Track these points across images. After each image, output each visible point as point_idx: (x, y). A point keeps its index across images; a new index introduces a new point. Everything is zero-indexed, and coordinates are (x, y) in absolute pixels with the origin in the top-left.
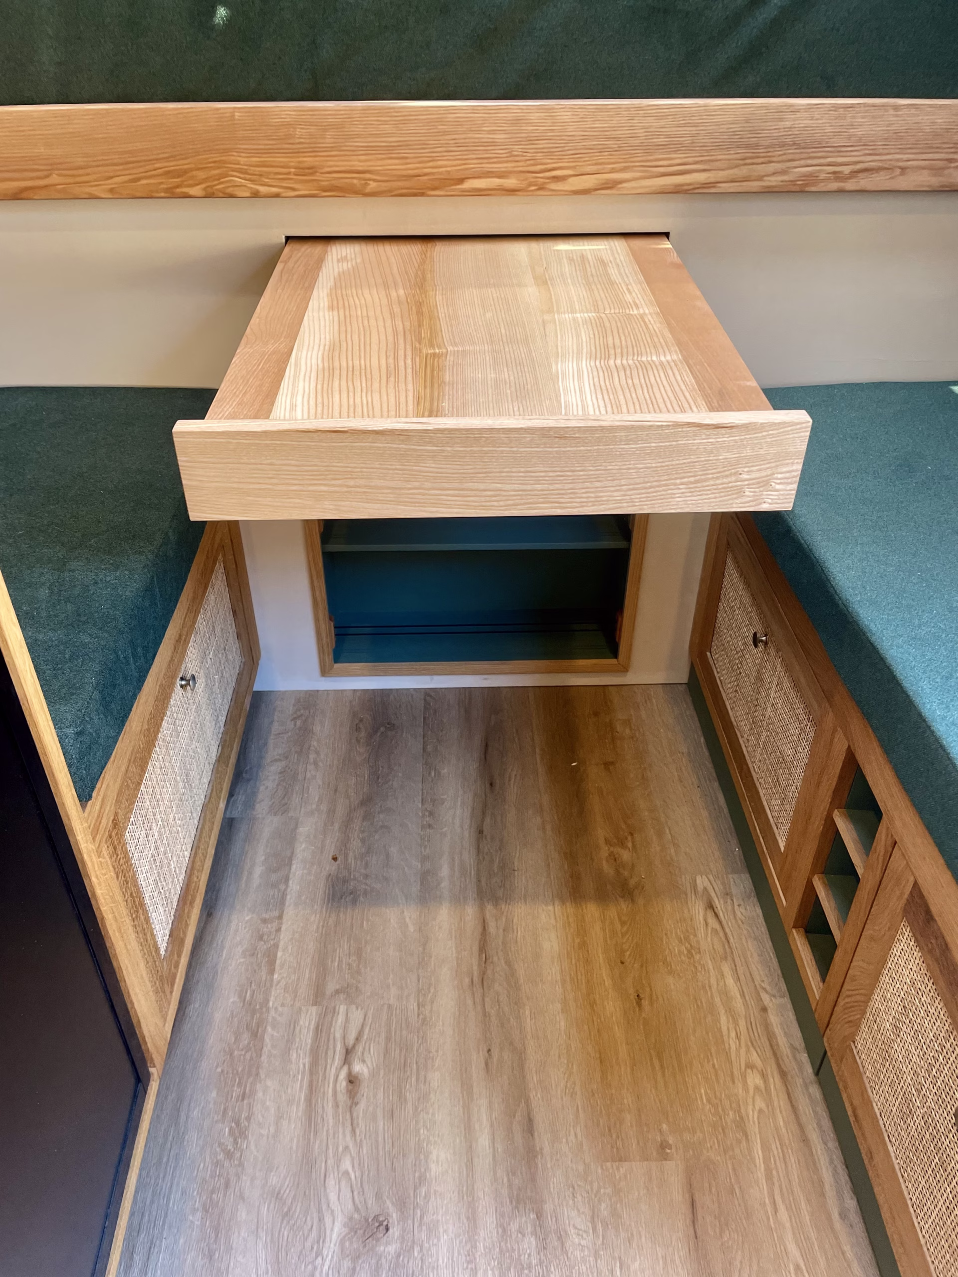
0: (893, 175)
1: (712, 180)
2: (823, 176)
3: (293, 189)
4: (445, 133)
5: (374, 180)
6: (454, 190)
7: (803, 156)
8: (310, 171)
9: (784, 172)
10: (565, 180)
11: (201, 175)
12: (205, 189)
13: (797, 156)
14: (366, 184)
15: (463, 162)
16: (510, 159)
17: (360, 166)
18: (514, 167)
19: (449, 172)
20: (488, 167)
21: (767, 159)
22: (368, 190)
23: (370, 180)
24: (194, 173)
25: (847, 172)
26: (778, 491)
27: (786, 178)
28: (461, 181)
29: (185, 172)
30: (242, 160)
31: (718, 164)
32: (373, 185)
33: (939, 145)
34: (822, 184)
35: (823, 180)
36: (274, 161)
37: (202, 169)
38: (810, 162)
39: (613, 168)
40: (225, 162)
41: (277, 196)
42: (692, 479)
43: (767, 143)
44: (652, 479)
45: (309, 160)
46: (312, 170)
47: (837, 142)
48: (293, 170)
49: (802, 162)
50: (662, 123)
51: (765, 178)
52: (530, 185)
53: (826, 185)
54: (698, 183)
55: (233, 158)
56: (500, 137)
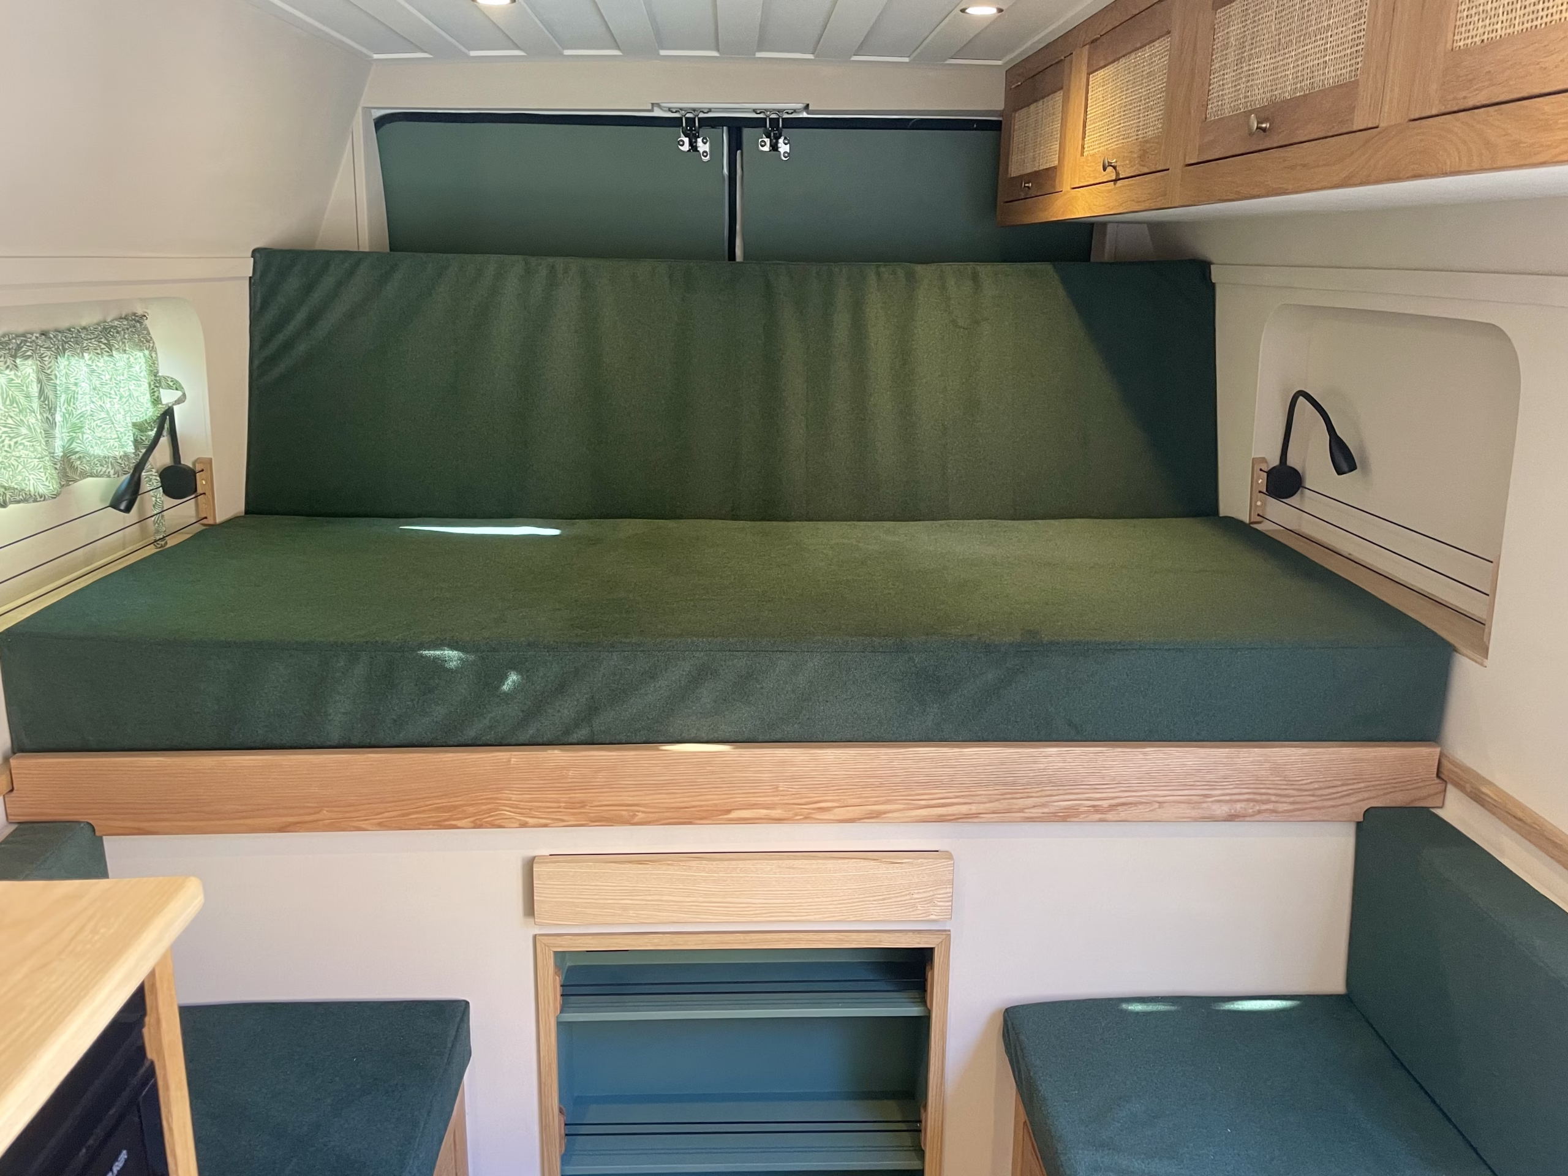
0: (1151, 809)
1: (974, 811)
2: (1083, 809)
3: (563, 821)
4: (713, 773)
5: (643, 812)
6: (721, 819)
7: (1061, 792)
8: (581, 805)
9: (1043, 805)
10: (829, 810)
11: (471, 809)
12: (473, 822)
13: (1055, 793)
14: (635, 815)
15: (730, 796)
16: (775, 793)
17: (630, 800)
18: (780, 800)
19: (716, 805)
20: (753, 800)
21: (1026, 794)
22: (635, 820)
23: (638, 812)
24: (465, 808)
25: (1106, 806)
26: (939, 906)
27: (1046, 810)
28: (729, 811)
29: (455, 807)
30: (514, 797)
31: (977, 799)
32: (640, 815)
33: (1192, 783)
34: (1083, 816)
35: (1083, 813)
36: (546, 798)
37: (472, 804)
38: (1067, 797)
39: (876, 801)
40: (496, 799)
41: (545, 826)
42: (881, 897)
43: (1024, 781)
44: (853, 897)
45: (579, 796)
46: (583, 804)
47: (1093, 781)
48: (563, 804)
49: (1061, 797)
50: (922, 764)
51: (1026, 811)
52: (796, 815)
53: (1087, 817)
54: (960, 814)
55: (504, 795)
56: (766, 776)
